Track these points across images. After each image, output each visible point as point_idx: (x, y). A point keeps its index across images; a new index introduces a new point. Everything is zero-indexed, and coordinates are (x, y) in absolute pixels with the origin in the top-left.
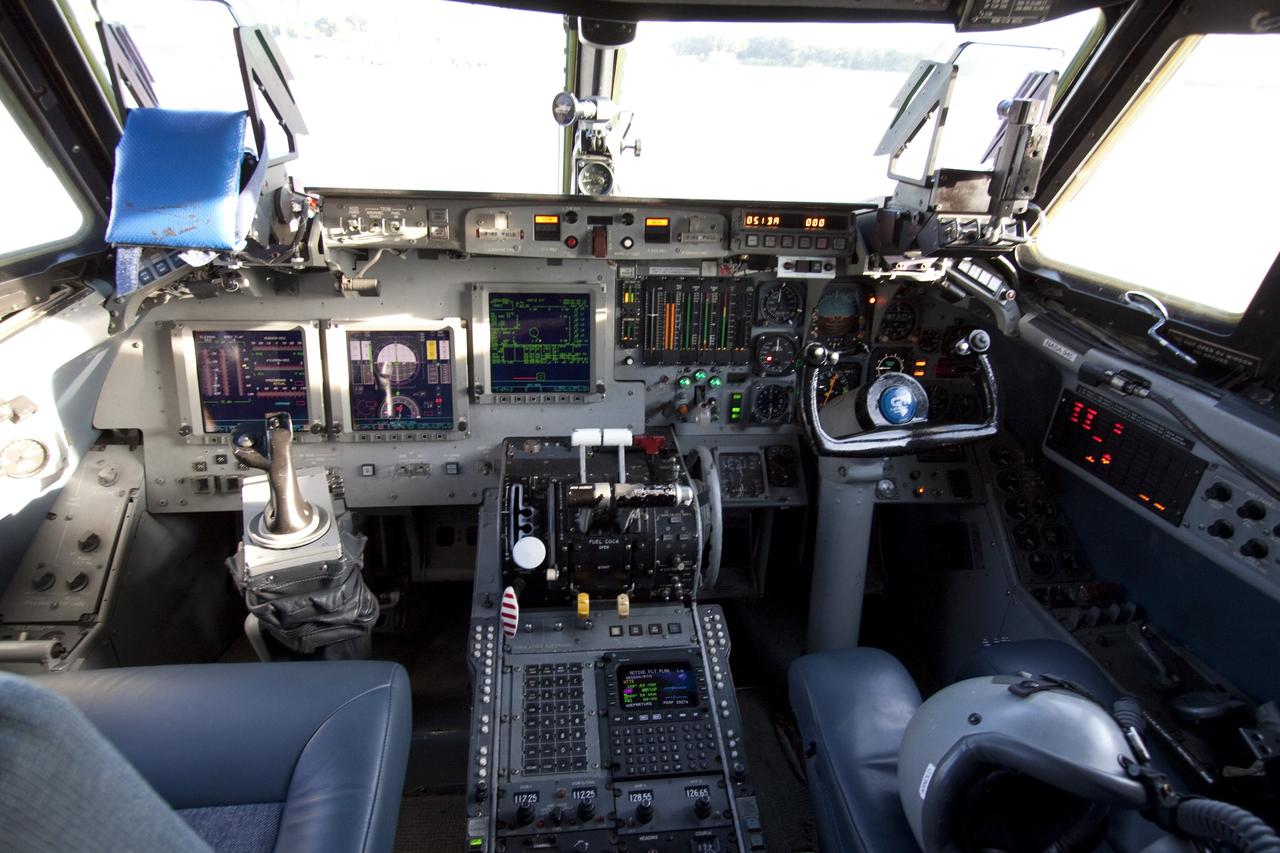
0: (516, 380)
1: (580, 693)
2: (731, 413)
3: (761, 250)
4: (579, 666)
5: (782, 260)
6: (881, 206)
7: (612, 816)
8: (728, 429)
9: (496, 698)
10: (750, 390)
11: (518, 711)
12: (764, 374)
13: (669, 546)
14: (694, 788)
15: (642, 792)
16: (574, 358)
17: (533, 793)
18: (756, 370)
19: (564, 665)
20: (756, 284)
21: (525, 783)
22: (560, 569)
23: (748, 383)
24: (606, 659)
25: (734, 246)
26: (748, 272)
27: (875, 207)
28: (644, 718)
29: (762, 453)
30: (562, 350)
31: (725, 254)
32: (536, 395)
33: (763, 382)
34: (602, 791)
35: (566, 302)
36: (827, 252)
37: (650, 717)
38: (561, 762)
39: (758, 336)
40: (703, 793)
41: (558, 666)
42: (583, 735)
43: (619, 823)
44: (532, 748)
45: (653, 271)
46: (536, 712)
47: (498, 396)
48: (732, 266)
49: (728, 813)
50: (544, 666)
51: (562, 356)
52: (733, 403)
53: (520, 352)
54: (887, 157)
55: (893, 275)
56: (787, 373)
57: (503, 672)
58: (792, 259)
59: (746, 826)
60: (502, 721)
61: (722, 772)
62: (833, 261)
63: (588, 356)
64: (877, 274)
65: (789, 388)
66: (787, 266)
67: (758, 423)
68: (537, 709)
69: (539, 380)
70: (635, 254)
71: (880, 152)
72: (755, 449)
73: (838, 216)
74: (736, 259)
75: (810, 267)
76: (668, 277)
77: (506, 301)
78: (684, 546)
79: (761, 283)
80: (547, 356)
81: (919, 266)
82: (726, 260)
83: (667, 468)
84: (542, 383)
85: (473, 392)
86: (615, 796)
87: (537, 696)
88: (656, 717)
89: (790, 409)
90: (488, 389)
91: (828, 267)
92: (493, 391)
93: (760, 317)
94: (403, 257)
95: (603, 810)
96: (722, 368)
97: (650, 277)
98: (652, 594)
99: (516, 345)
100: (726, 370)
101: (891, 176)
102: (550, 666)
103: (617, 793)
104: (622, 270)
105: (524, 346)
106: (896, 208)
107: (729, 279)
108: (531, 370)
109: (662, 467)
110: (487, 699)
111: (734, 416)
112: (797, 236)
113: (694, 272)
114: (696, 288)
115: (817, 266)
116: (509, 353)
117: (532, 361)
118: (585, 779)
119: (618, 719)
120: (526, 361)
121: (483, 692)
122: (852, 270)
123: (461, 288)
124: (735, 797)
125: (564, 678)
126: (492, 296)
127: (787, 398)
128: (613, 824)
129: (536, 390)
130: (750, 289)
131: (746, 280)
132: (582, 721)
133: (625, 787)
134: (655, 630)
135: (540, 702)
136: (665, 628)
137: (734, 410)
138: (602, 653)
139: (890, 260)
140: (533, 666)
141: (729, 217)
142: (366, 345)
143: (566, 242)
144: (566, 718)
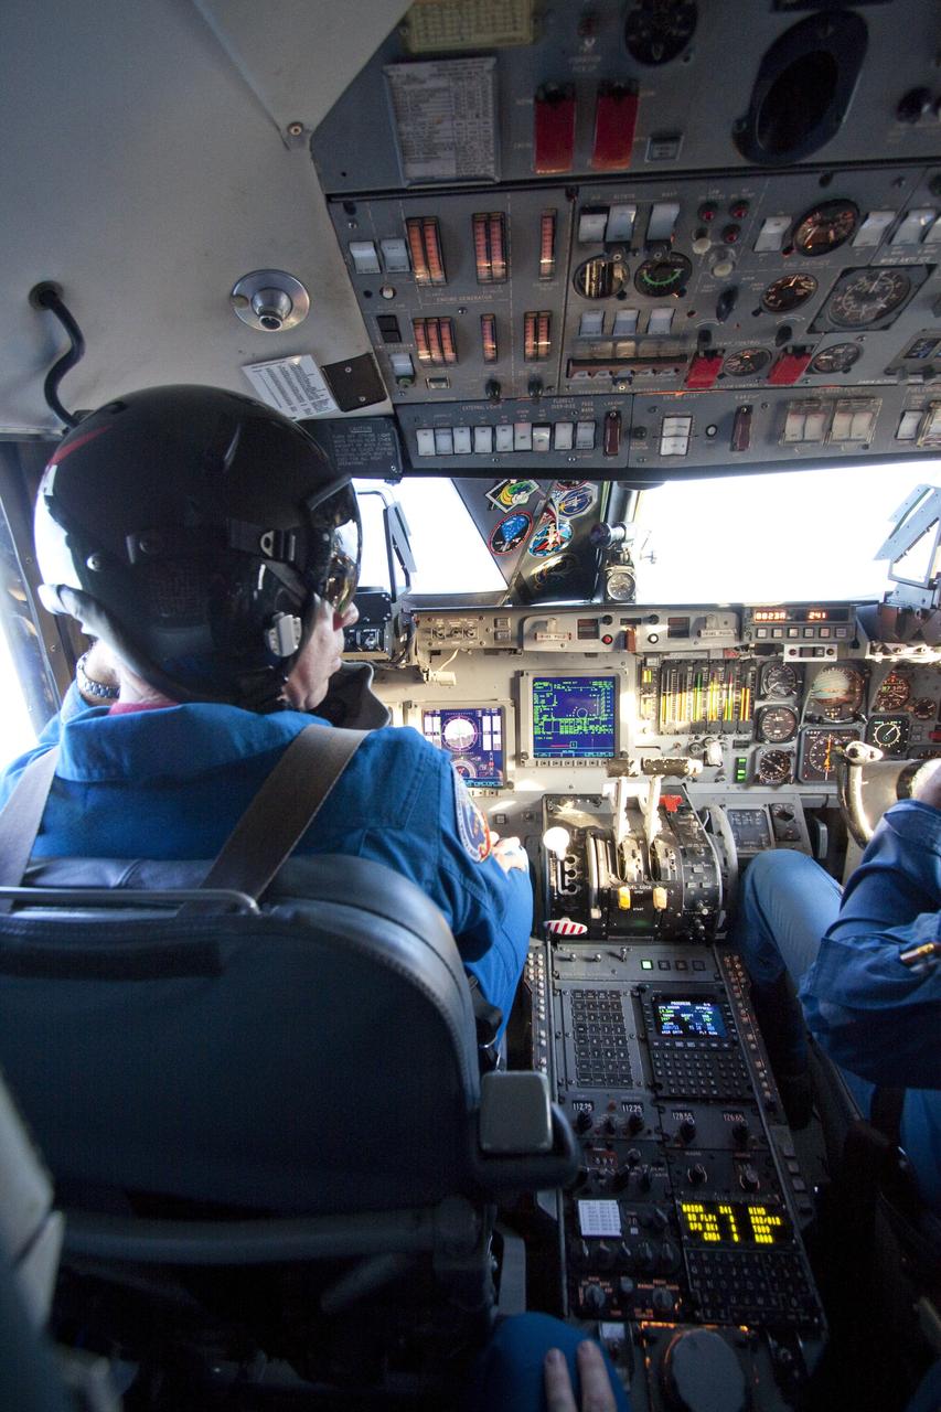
0: (553, 747)
1: (621, 1018)
2: (736, 774)
3: (769, 640)
4: (617, 994)
5: (787, 648)
6: (881, 601)
7: (659, 1130)
8: (734, 788)
9: (550, 1016)
10: (754, 754)
11: (569, 1029)
12: (767, 742)
13: (693, 893)
14: (730, 1112)
15: (683, 1111)
16: (602, 729)
17: (588, 1102)
18: (759, 738)
19: (605, 992)
20: (758, 664)
21: (581, 1093)
22: (601, 909)
23: (752, 748)
24: (640, 989)
25: (746, 640)
26: (754, 656)
27: (877, 602)
28: (679, 1044)
29: (767, 810)
30: (591, 723)
31: (737, 644)
32: (570, 760)
33: (766, 749)
34: (647, 1105)
35: (595, 683)
36: (829, 640)
37: (685, 1044)
38: (610, 1076)
39: (761, 709)
40: (739, 1118)
41: (599, 992)
42: (627, 1055)
43: (666, 1137)
44: (584, 1063)
45: (666, 658)
46: (585, 1031)
47: (540, 760)
48: (742, 653)
49: (764, 1139)
50: (588, 991)
51: (591, 727)
52: (738, 765)
53: (557, 725)
54: (887, 563)
55: (894, 658)
56: (788, 739)
57: (554, 995)
58: (796, 647)
59: (782, 1153)
60: (557, 1037)
61: (753, 1101)
62: (835, 647)
63: (613, 727)
64: (879, 657)
65: (789, 753)
66: (792, 652)
67: (763, 784)
68: (585, 1029)
69: (572, 747)
70: (659, 648)
71: (880, 556)
72: (760, 807)
73: (838, 613)
74: (746, 648)
75: (814, 652)
76: (681, 661)
77: (546, 684)
78: (706, 893)
79: (764, 664)
80: (579, 728)
81: (919, 650)
82: (736, 648)
83: (685, 823)
84: (576, 750)
85: (519, 757)
86: (660, 1112)
87: (585, 1017)
88: (690, 1045)
89: (791, 772)
90: (531, 754)
91: (830, 652)
92: (535, 756)
93: (762, 693)
94: (470, 653)
95: (650, 1123)
96: (728, 736)
97: (665, 662)
98: (677, 933)
99: (553, 719)
100: (731, 738)
101: (891, 577)
102: (593, 992)
103: (661, 1111)
104: (649, 660)
105: (560, 720)
106: (894, 602)
107: (734, 660)
108: (566, 739)
109: (680, 823)
110: (542, 1016)
111: (739, 777)
112: (801, 627)
113: (704, 656)
114: (705, 669)
115: (820, 652)
116: (548, 726)
117: (567, 732)
118: (633, 1095)
119: (657, 1044)
120: (561, 732)
121: (539, 1009)
122: (853, 654)
123: (512, 676)
124: (768, 1125)
125: (606, 1003)
126: (536, 680)
127: (789, 762)
128: (660, 1138)
129: (569, 756)
130: (753, 668)
131: (752, 662)
132: (625, 1042)
133: (668, 1106)
134: (681, 966)
135: (587, 1023)
136: (690, 965)
137: (740, 772)
138: (637, 984)
139: (891, 646)
140: (578, 991)
141: (740, 614)
142: (437, 720)
143: (604, 640)
144: (610, 1038)
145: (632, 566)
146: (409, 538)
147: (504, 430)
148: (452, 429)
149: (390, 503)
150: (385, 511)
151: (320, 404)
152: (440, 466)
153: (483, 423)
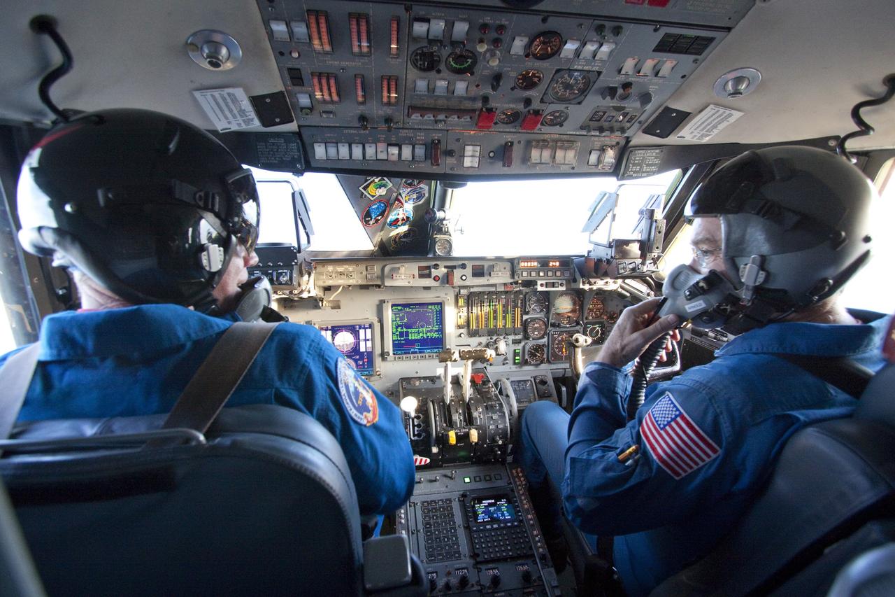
0: (405, 347)
1: (453, 515)
2: (515, 359)
3: (529, 278)
4: (450, 500)
5: (539, 282)
6: (586, 255)
7: (478, 583)
8: (514, 368)
9: (408, 520)
10: (524, 347)
11: (420, 527)
12: (531, 339)
13: (493, 432)
14: (520, 565)
15: (492, 569)
16: (435, 335)
17: (433, 573)
18: (526, 337)
19: (442, 500)
20: (524, 294)
21: (429, 567)
22: (438, 447)
23: (523, 344)
24: (464, 496)
25: (516, 277)
26: (521, 288)
27: (584, 256)
28: (488, 527)
29: (532, 380)
30: (428, 331)
31: (512, 281)
32: (416, 355)
33: (531, 343)
34: (471, 569)
35: (430, 307)
36: (561, 278)
37: (492, 526)
38: (447, 553)
39: (526, 320)
40: (525, 567)
41: (439, 501)
42: (457, 539)
43: (483, 587)
44: (431, 547)
45: (472, 290)
46: (430, 527)
47: (397, 356)
48: (514, 286)
49: (540, 577)
50: (432, 501)
51: (428, 334)
52: (515, 354)
53: (407, 333)
54: (588, 233)
55: (595, 287)
56: (542, 337)
57: (410, 506)
58: (544, 282)
59: (551, 585)
60: (413, 533)
61: (533, 555)
62: (564, 282)
63: (442, 334)
64: (587, 287)
65: (543, 345)
66: (542, 285)
67: (530, 365)
68: (431, 525)
69: (417, 348)
70: (467, 283)
71: (585, 230)
72: (529, 378)
73: (566, 262)
74: (516, 283)
75: (553, 285)
76: (480, 292)
77: (399, 308)
78: (500, 431)
79: (527, 293)
80: (421, 335)
81: (607, 283)
82: (511, 283)
83: (487, 390)
84: (419, 349)
85: (384, 355)
86: (478, 572)
87: (430, 518)
88: (495, 526)
89: (545, 356)
90: (391, 353)
91: (562, 285)
92: (394, 354)
93: (527, 310)
94: (350, 288)
95: (472, 579)
96: (509, 337)
97: (471, 293)
98: (484, 459)
99: (405, 330)
100: (511, 338)
101: (590, 242)
102: (435, 502)
103: (479, 570)
104: (462, 291)
105: (409, 330)
106: (593, 255)
107: (510, 292)
108: (413, 342)
109: (484, 390)
110: (403, 521)
111: (517, 361)
112: (546, 271)
113: (493, 289)
114: (494, 297)
115: (556, 285)
116: (401, 334)
117: (413, 338)
118: (461, 563)
119: (475, 529)
120: (410, 338)
121: (400, 517)
122: (573, 286)
123: (377, 303)
124: (542, 569)
125: (443, 508)
126: (393, 306)
127: (543, 351)
128: (479, 588)
129: (416, 353)
130: (521, 296)
131: (520, 292)
132: (455, 530)
133: (483, 567)
134: (488, 478)
135: (432, 521)
136: (493, 477)
137: (517, 358)
138: (462, 493)
139: (592, 280)
140: (425, 502)
141: (513, 261)
142: (329, 333)
143: (434, 279)
144: (447, 530)
145: (450, 235)
146: (309, 213)
147: (370, 147)
148: (337, 143)
149: (296, 189)
150: (293, 194)
151: (248, 122)
152: (329, 166)
153: (357, 141)
